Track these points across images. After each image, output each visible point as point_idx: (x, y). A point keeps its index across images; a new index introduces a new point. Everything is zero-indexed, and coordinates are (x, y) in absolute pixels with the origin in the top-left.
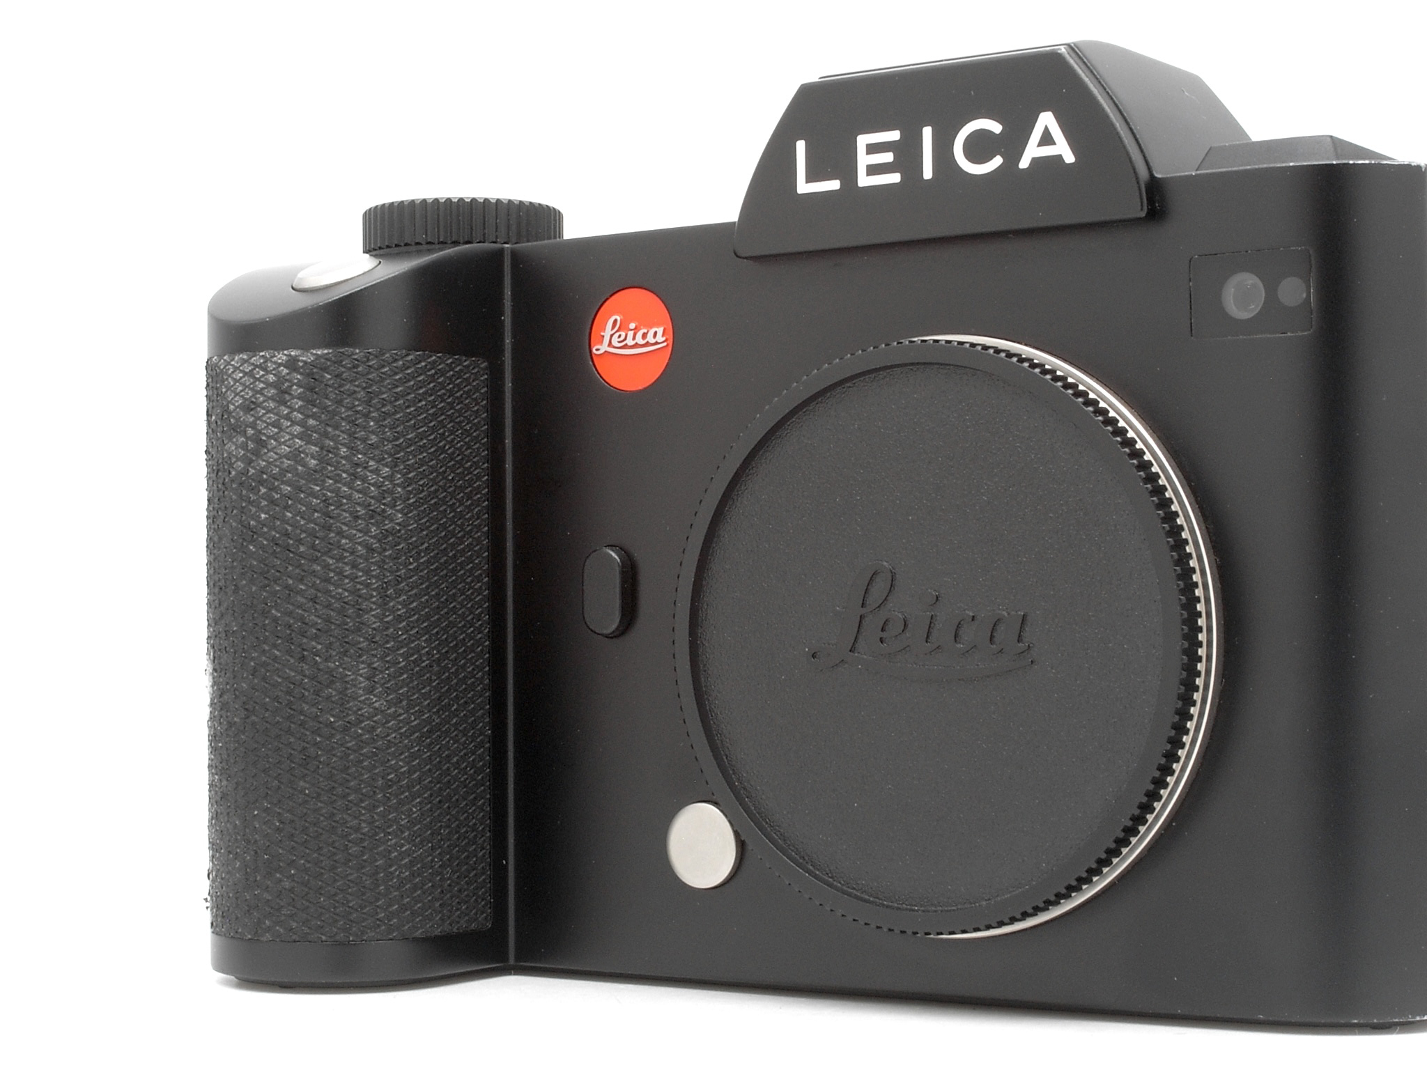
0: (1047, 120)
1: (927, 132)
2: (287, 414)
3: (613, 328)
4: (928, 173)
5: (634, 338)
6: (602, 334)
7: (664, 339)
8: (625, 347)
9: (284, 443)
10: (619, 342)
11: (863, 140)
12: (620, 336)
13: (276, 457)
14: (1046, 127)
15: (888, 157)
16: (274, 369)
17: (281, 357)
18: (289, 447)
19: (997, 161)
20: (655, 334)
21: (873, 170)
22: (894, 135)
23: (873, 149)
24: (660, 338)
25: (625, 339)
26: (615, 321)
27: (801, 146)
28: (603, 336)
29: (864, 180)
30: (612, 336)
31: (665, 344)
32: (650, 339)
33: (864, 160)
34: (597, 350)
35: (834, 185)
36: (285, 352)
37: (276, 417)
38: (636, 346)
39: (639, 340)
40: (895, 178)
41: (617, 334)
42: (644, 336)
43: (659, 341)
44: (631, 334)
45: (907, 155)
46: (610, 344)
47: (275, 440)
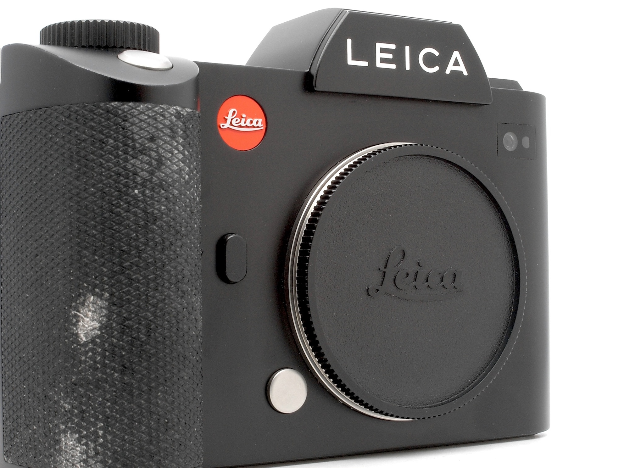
0: (456, 55)
1: (407, 48)
2: (176, 146)
3: (233, 115)
4: (408, 67)
5: (245, 122)
6: (226, 118)
7: (262, 125)
8: (241, 126)
9: (175, 163)
10: (236, 123)
11: (379, 46)
12: (237, 120)
13: (170, 171)
14: (456, 58)
15: (390, 56)
16: (169, 117)
17: (172, 110)
18: (177, 166)
19: (436, 69)
20: (257, 122)
21: (383, 60)
22: (393, 47)
23: (383, 50)
24: (260, 124)
25: (240, 122)
26: (234, 112)
27: (349, 41)
28: (227, 119)
29: (379, 65)
30: (232, 119)
31: (262, 128)
32: (254, 124)
33: (379, 55)
34: (223, 126)
35: (365, 64)
36: (175, 108)
37: (171, 147)
38: (247, 127)
39: (248, 124)
40: (393, 66)
41: (235, 119)
42: (251, 122)
43: (259, 126)
44: (243, 120)
45: (398, 57)
46: (231, 124)
47: (170, 161)
